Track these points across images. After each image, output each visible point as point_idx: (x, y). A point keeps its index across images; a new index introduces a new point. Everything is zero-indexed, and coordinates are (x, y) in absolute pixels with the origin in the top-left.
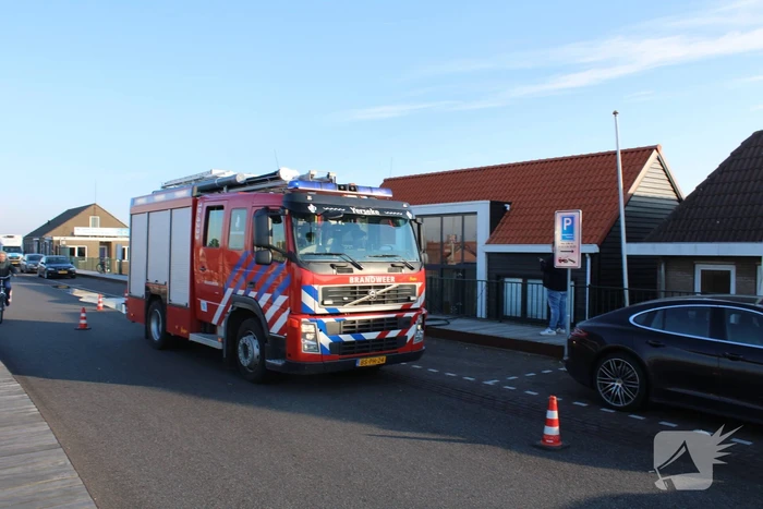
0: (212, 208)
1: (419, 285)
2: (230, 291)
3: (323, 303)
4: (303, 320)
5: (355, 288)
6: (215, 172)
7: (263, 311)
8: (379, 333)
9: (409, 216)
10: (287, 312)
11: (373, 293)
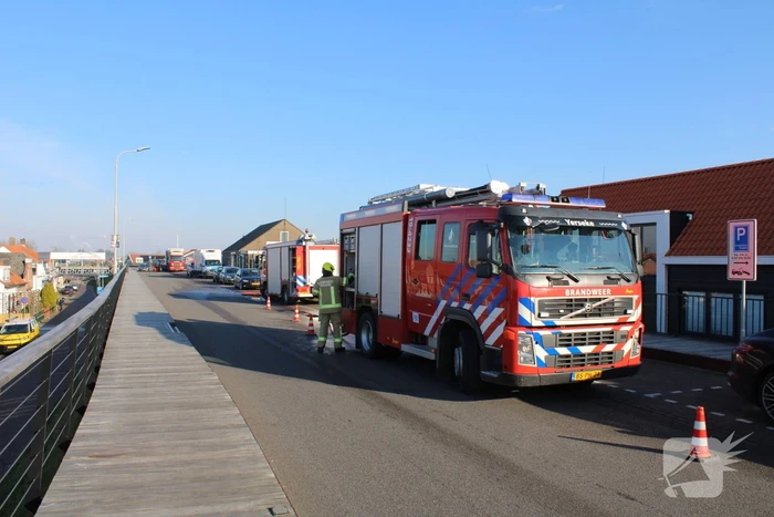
0: (423, 222)
1: (635, 297)
2: (443, 303)
3: (539, 315)
4: (520, 332)
5: (571, 300)
6: (422, 187)
7: (478, 323)
8: (594, 347)
9: (624, 226)
10: (504, 324)
11: (588, 306)
